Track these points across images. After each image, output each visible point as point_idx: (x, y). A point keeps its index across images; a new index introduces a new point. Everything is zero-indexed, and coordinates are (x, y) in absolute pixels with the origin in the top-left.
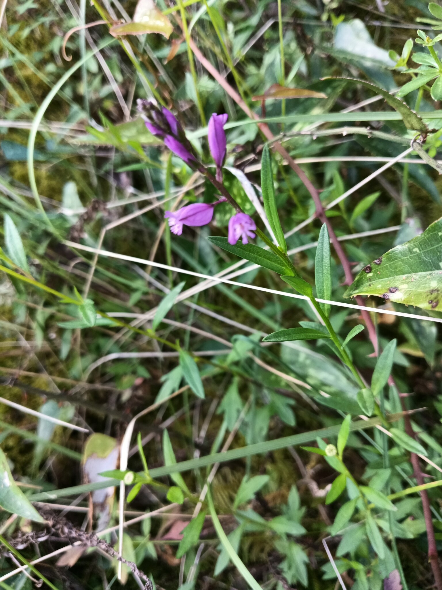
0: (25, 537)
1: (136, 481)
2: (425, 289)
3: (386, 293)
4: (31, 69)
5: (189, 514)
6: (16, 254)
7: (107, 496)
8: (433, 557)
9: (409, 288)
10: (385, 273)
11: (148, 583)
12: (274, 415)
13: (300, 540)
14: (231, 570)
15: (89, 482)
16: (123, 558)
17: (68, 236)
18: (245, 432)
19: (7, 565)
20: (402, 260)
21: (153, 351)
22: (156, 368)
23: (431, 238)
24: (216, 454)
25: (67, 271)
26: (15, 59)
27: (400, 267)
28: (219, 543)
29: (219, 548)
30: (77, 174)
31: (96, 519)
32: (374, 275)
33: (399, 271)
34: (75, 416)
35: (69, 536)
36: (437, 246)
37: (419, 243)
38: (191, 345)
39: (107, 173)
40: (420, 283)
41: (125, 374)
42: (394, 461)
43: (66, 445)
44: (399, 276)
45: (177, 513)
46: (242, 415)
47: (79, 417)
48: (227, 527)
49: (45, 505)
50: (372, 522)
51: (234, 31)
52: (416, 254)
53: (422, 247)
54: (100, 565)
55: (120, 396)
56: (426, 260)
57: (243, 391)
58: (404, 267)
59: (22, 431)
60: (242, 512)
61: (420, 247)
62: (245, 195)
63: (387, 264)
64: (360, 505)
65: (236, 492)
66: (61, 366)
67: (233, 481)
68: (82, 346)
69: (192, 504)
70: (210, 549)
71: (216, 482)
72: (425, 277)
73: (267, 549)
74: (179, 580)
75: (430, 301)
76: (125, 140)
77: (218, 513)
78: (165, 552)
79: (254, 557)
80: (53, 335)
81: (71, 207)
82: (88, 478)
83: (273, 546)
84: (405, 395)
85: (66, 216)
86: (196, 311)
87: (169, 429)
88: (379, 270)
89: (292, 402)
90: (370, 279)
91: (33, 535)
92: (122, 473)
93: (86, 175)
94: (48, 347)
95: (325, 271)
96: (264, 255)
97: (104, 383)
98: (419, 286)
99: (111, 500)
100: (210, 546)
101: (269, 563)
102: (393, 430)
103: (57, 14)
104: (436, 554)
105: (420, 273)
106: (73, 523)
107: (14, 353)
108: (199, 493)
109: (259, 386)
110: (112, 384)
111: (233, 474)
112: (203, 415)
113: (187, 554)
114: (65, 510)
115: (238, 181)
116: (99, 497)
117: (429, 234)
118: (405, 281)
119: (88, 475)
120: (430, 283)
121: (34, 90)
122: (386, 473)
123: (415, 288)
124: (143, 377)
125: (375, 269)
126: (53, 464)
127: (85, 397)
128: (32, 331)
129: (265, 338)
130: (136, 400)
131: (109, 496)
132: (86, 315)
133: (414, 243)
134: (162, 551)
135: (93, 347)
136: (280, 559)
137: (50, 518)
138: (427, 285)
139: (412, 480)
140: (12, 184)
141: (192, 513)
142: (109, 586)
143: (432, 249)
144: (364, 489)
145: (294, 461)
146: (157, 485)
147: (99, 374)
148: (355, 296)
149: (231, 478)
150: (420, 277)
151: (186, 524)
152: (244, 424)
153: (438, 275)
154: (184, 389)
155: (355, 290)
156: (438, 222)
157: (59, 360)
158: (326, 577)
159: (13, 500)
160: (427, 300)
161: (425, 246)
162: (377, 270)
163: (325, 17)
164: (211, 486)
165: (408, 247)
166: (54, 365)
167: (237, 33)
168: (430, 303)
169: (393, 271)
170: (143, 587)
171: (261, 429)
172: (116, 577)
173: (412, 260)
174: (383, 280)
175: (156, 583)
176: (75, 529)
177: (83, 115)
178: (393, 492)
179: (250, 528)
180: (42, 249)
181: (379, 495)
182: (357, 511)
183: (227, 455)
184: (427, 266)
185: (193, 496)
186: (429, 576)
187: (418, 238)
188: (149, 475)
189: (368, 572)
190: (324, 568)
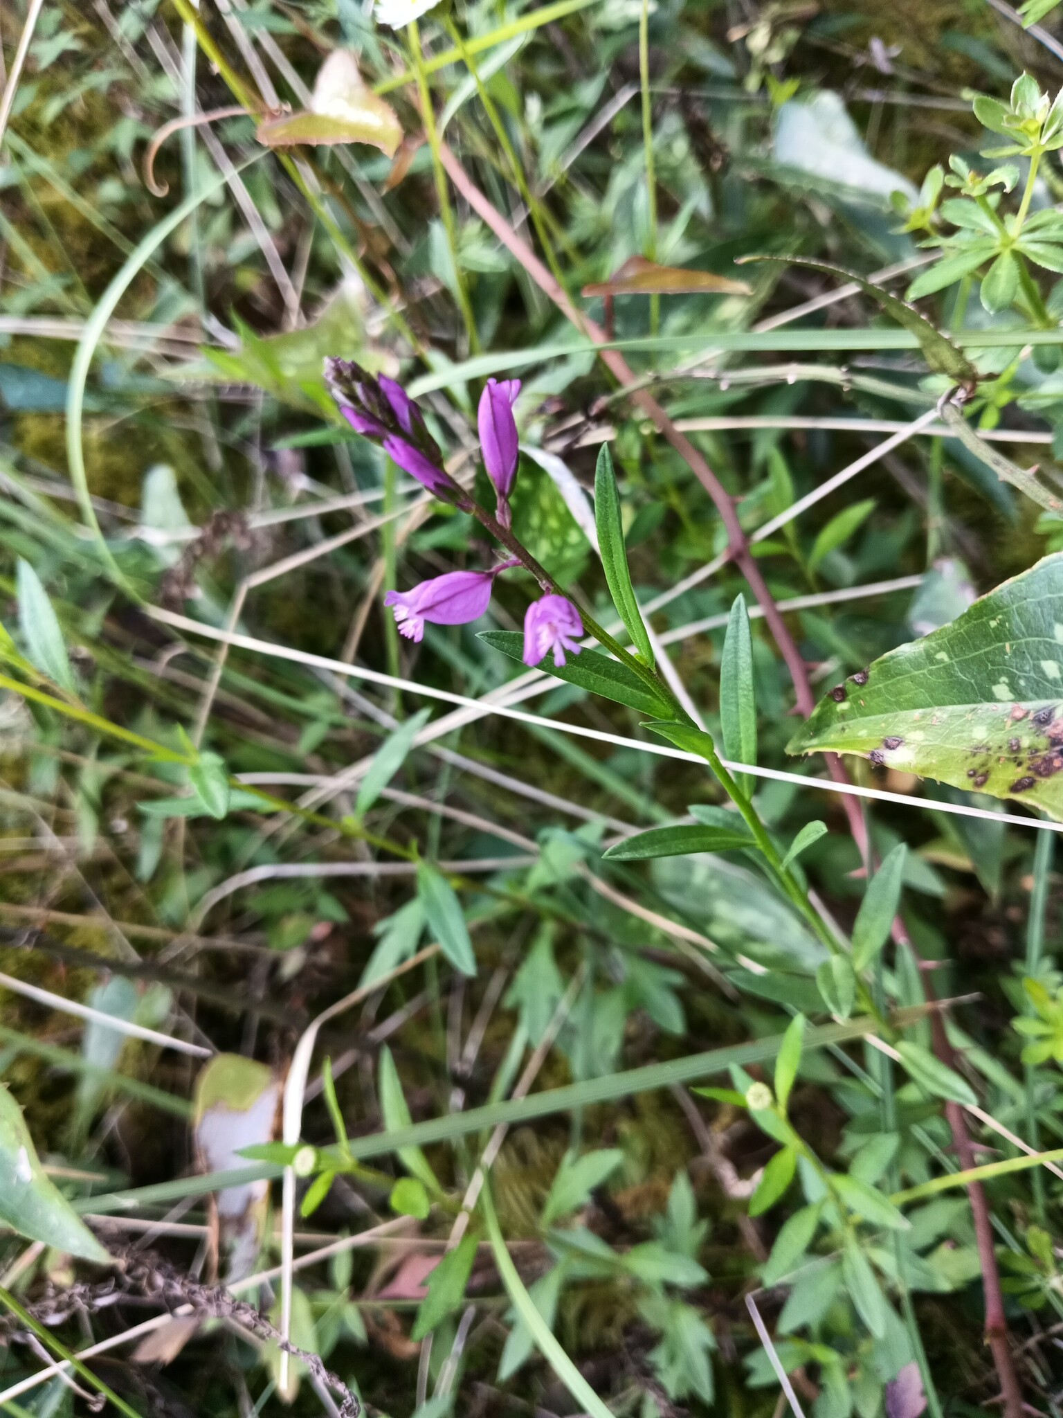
0: (64, 1297)
1: (321, 1167)
2: (962, 743)
3: (877, 749)
4: (61, 192)
5: (438, 1238)
6: (46, 651)
7: (249, 1201)
8: (996, 1333)
9: (927, 740)
10: (877, 703)
11: (349, 1400)
12: (636, 1007)
13: (696, 1298)
14: (537, 1367)
15: (209, 1168)
16: (292, 1344)
17: (156, 593)
18: (569, 1046)
19: (14, 1363)
20: (911, 677)
21: (353, 859)
22: (361, 897)
23: (974, 631)
24: (502, 1103)
25: (152, 675)
26: (26, 169)
27: (906, 693)
28: (509, 1305)
29: (509, 1316)
30: (172, 440)
31: (225, 1252)
32: (851, 708)
33: (906, 700)
34: (172, 1011)
35: (164, 1294)
36: (987, 649)
37: (949, 642)
38: (444, 842)
39: (247, 439)
40: (950, 730)
41: (289, 912)
42: (907, 1117)
43: (151, 1080)
44: (905, 711)
45: (412, 1237)
46: (564, 1007)
47: (179, 1014)
48: (527, 1267)
49: (108, 1222)
50: (855, 1254)
51: (543, 118)
52: (942, 665)
53: (953, 651)
54: (234, 1360)
55: (276, 965)
56: (963, 679)
57: (564, 952)
58: (915, 691)
59: (46, 1048)
60: (562, 1235)
61: (951, 651)
62: (568, 513)
63: (881, 686)
64: (831, 1215)
65: (548, 1186)
66: (139, 895)
67: (543, 1161)
68: (188, 849)
69: (447, 1216)
70: (489, 1320)
71: (502, 1163)
72: (962, 716)
73: (621, 1318)
74: (418, 1392)
75: (971, 770)
76: (289, 372)
77: (506, 1235)
78: (384, 1327)
79: (590, 1337)
80: (121, 825)
81: (161, 526)
82: (207, 1158)
83: (635, 1312)
84: (931, 964)
85: (151, 546)
86: (455, 768)
87: (393, 1041)
88: (862, 696)
89: (677, 979)
90: (843, 716)
91: (85, 1291)
92: (288, 1149)
93: (194, 442)
94: (107, 850)
95: (742, 700)
96: (606, 671)
97: (239, 932)
98: (948, 737)
99: (260, 1209)
100: (488, 1312)
101: (625, 1350)
102: (905, 1046)
103: (126, 64)
104: (1002, 1325)
105: (950, 708)
106: (174, 1264)
107: (25, 863)
108: (463, 1190)
109: (601, 941)
110: (257, 936)
111: (541, 1143)
112: (472, 1007)
113: (436, 1332)
114: (151, 1231)
115: (550, 480)
116: (231, 1202)
117: (970, 622)
118: (918, 724)
119: (206, 1151)
120: (971, 731)
121: (69, 238)
122: (888, 1144)
123: (939, 740)
124: (329, 919)
125: (853, 695)
126: (120, 1123)
127: (195, 970)
128: (69, 812)
129: (609, 850)
130: (316, 974)
131: (256, 1198)
132: (205, 791)
133: (937, 639)
134: (378, 1324)
135: (213, 850)
136: (651, 1340)
137: (122, 1253)
138: (965, 734)
139: (950, 1159)
140: (21, 467)
141: (446, 1237)
142: (254, 1409)
143: (975, 657)
144: (839, 1182)
145: (681, 1113)
146: (369, 1177)
147: (227, 913)
148: (811, 752)
149: (536, 1153)
150: (950, 716)
151: (434, 1262)
152: (567, 1030)
153: (989, 714)
154: (428, 952)
155: (812, 737)
156: (989, 598)
157: (132, 881)
158: (756, 1381)
159: (40, 1212)
160: (965, 769)
161: (962, 648)
162: (859, 697)
163: (752, 83)
164: (491, 1175)
165: (925, 650)
166: (121, 890)
167: (549, 123)
168: (970, 776)
169: (893, 699)
170: (337, 1412)
171: (606, 1042)
172: (273, 1388)
173: (933, 679)
174: (871, 720)
175: (365, 1400)
176: (179, 1279)
177: (189, 306)
178: (907, 1184)
179: (581, 1269)
180: (94, 622)
181: (870, 1195)
182: (823, 1229)
183: (527, 1106)
184: (967, 693)
185: (450, 1198)
186: (989, 1376)
187: (946, 632)
188: (351, 1153)
189: (851, 1369)
190: (752, 1361)
